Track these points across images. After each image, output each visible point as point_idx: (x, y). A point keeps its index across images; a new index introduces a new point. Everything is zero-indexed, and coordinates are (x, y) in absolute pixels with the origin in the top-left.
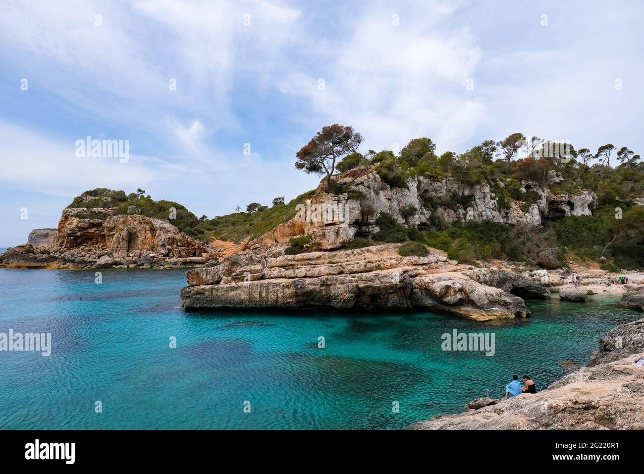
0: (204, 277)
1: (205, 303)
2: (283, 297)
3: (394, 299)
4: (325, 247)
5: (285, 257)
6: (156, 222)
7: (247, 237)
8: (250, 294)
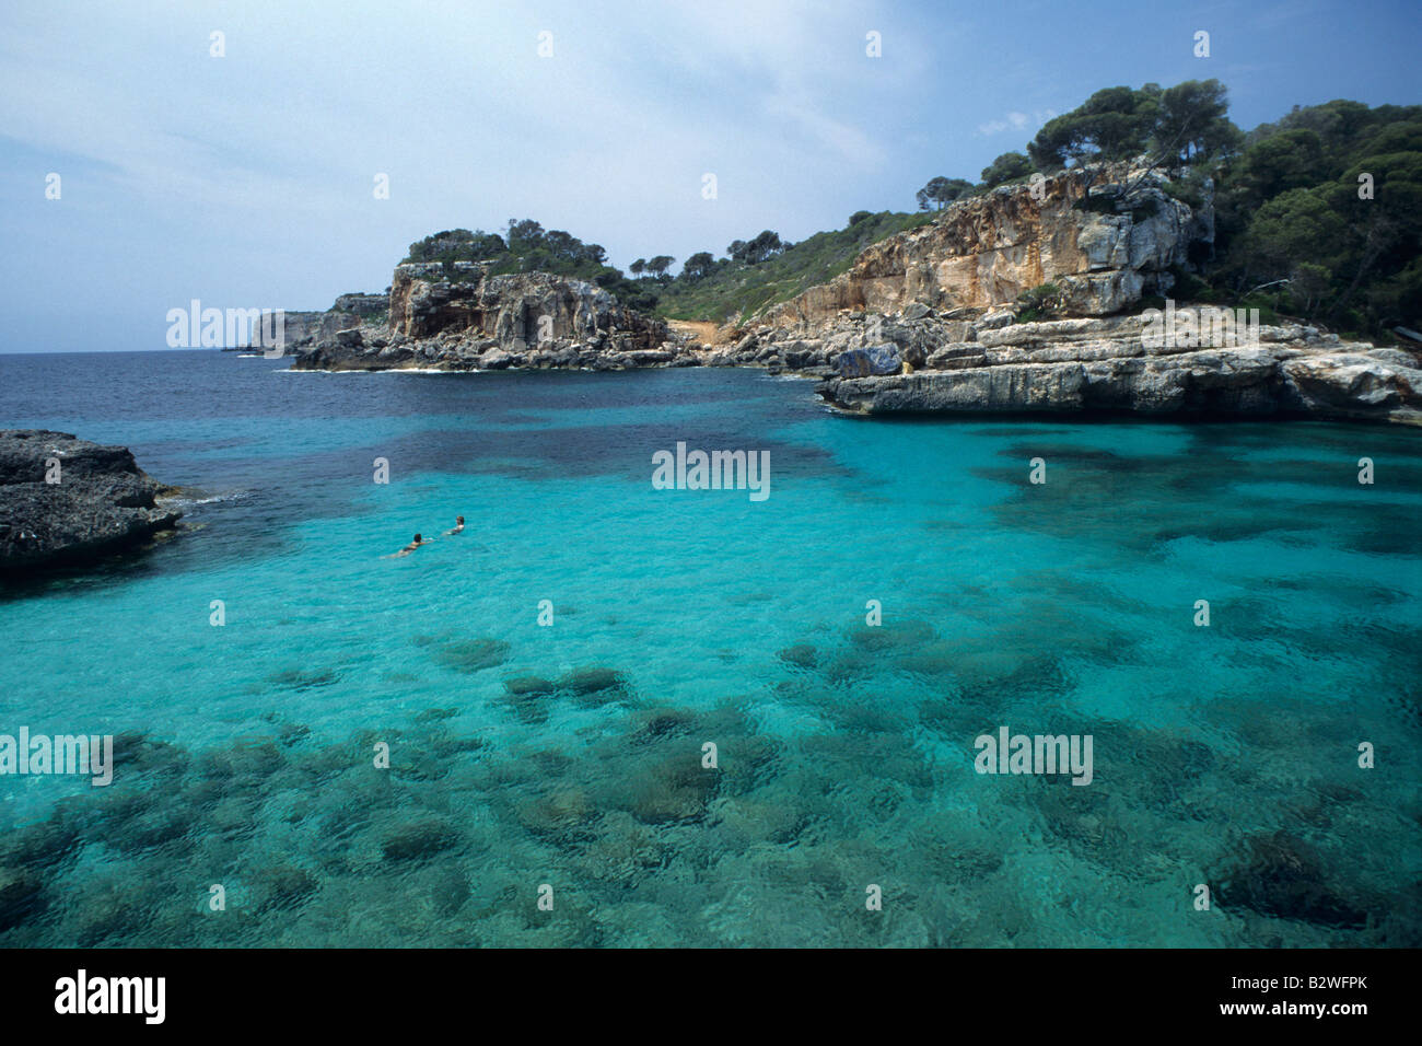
0: (876, 362)
1: (910, 403)
2: (1058, 394)
3: (1251, 396)
4: (1092, 311)
5: (1018, 326)
6: (575, 285)
7: (733, 314)
8: (992, 388)
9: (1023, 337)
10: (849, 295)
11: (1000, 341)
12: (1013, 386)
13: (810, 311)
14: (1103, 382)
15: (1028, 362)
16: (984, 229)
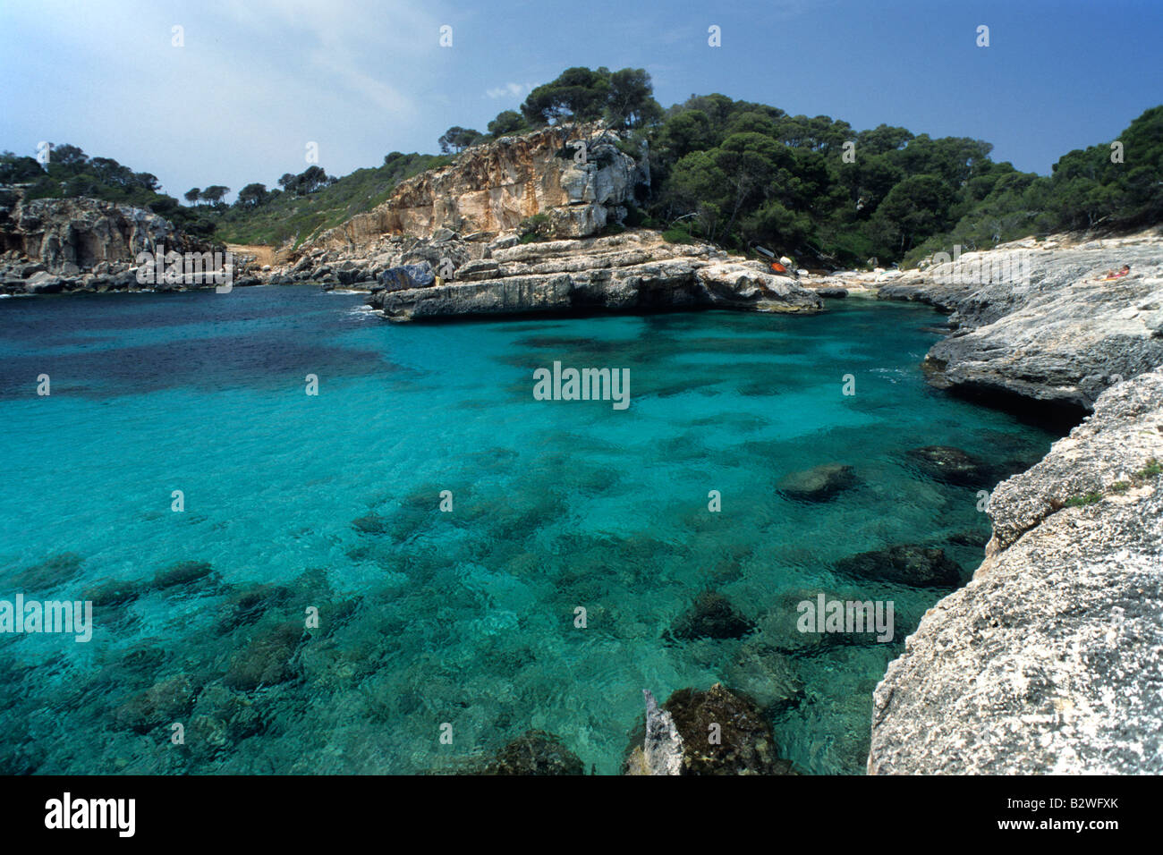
0: (414, 276)
1: (444, 309)
2: (554, 296)
3: (680, 294)
4: (573, 234)
5: (522, 246)
6: (128, 211)
7: (288, 238)
8: (505, 294)
9: (526, 254)
10: (388, 223)
11: (509, 258)
12: (521, 292)
13: (356, 235)
14: (583, 288)
15: (531, 273)
16: (492, 170)
